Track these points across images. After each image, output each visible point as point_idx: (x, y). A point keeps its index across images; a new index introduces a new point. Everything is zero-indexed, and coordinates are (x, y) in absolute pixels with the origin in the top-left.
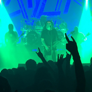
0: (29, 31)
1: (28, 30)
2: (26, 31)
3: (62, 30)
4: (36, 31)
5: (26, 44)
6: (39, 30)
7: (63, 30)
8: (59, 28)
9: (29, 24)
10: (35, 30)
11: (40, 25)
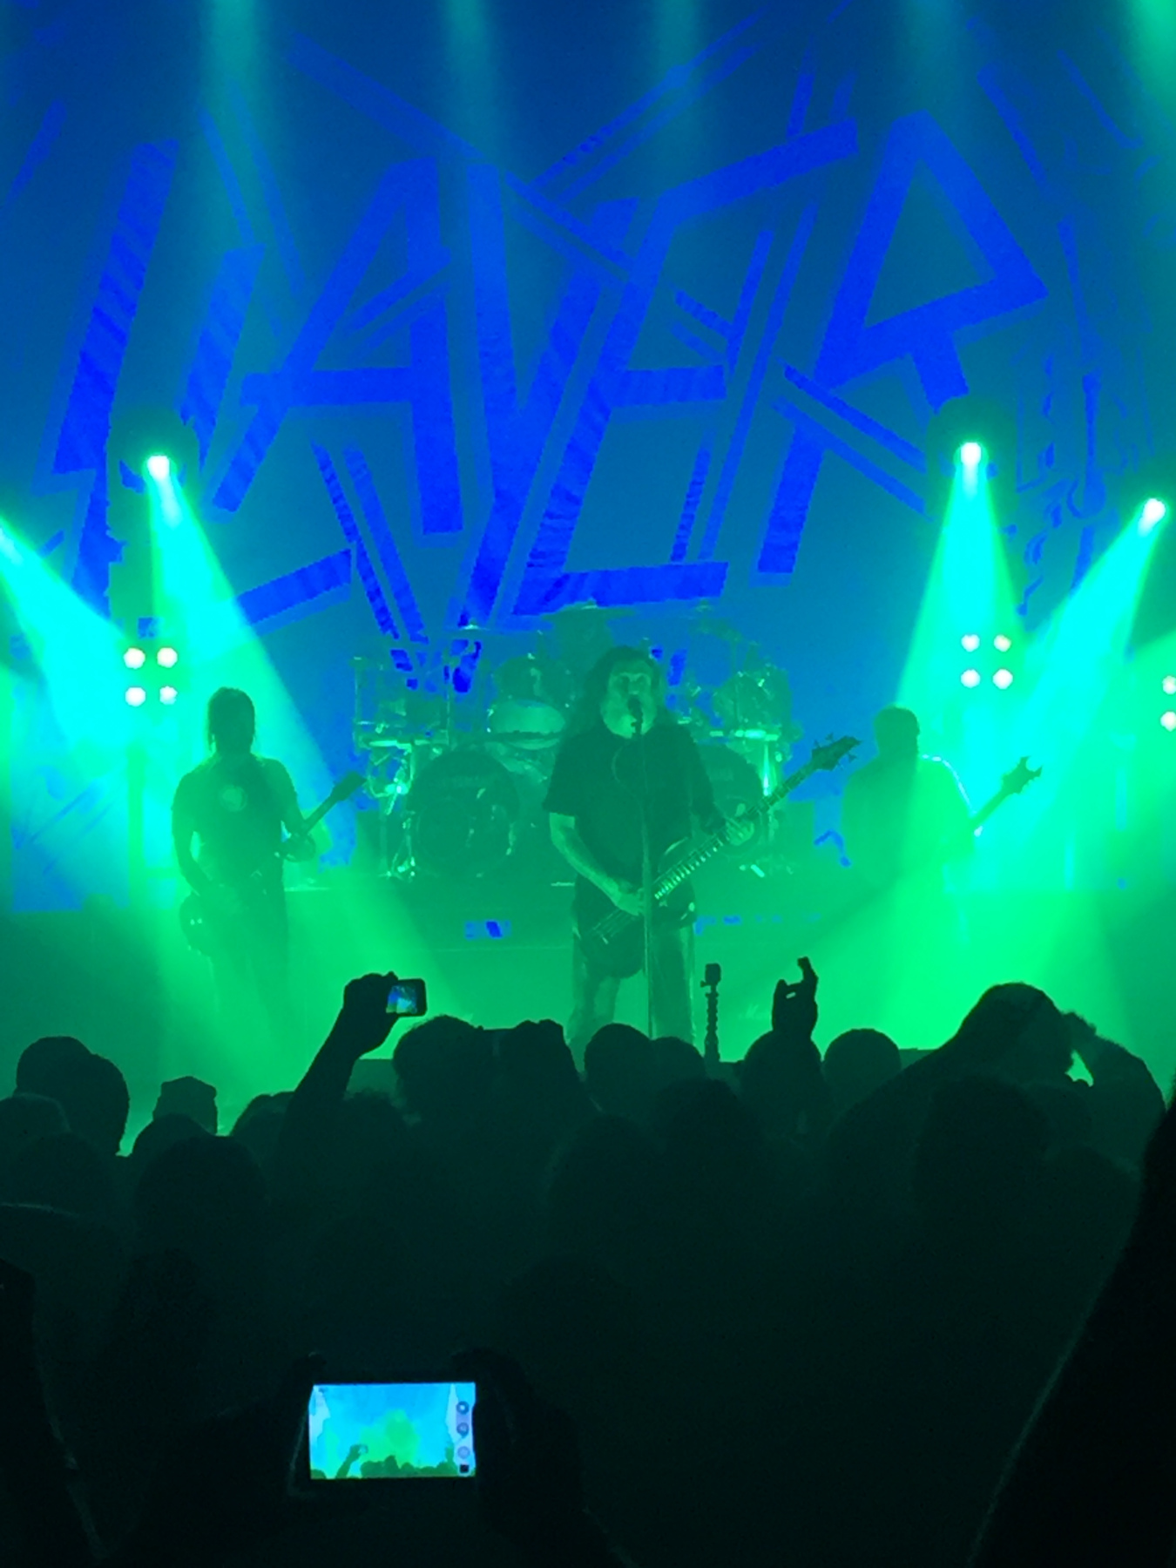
0: (436, 751)
1: (418, 742)
2: (407, 747)
3: (739, 733)
4: (501, 749)
5: (401, 869)
6: (530, 736)
7: (753, 734)
8: (716, 724)
9: (431, 687)
10: (488, 745)
11: (537, 688)
